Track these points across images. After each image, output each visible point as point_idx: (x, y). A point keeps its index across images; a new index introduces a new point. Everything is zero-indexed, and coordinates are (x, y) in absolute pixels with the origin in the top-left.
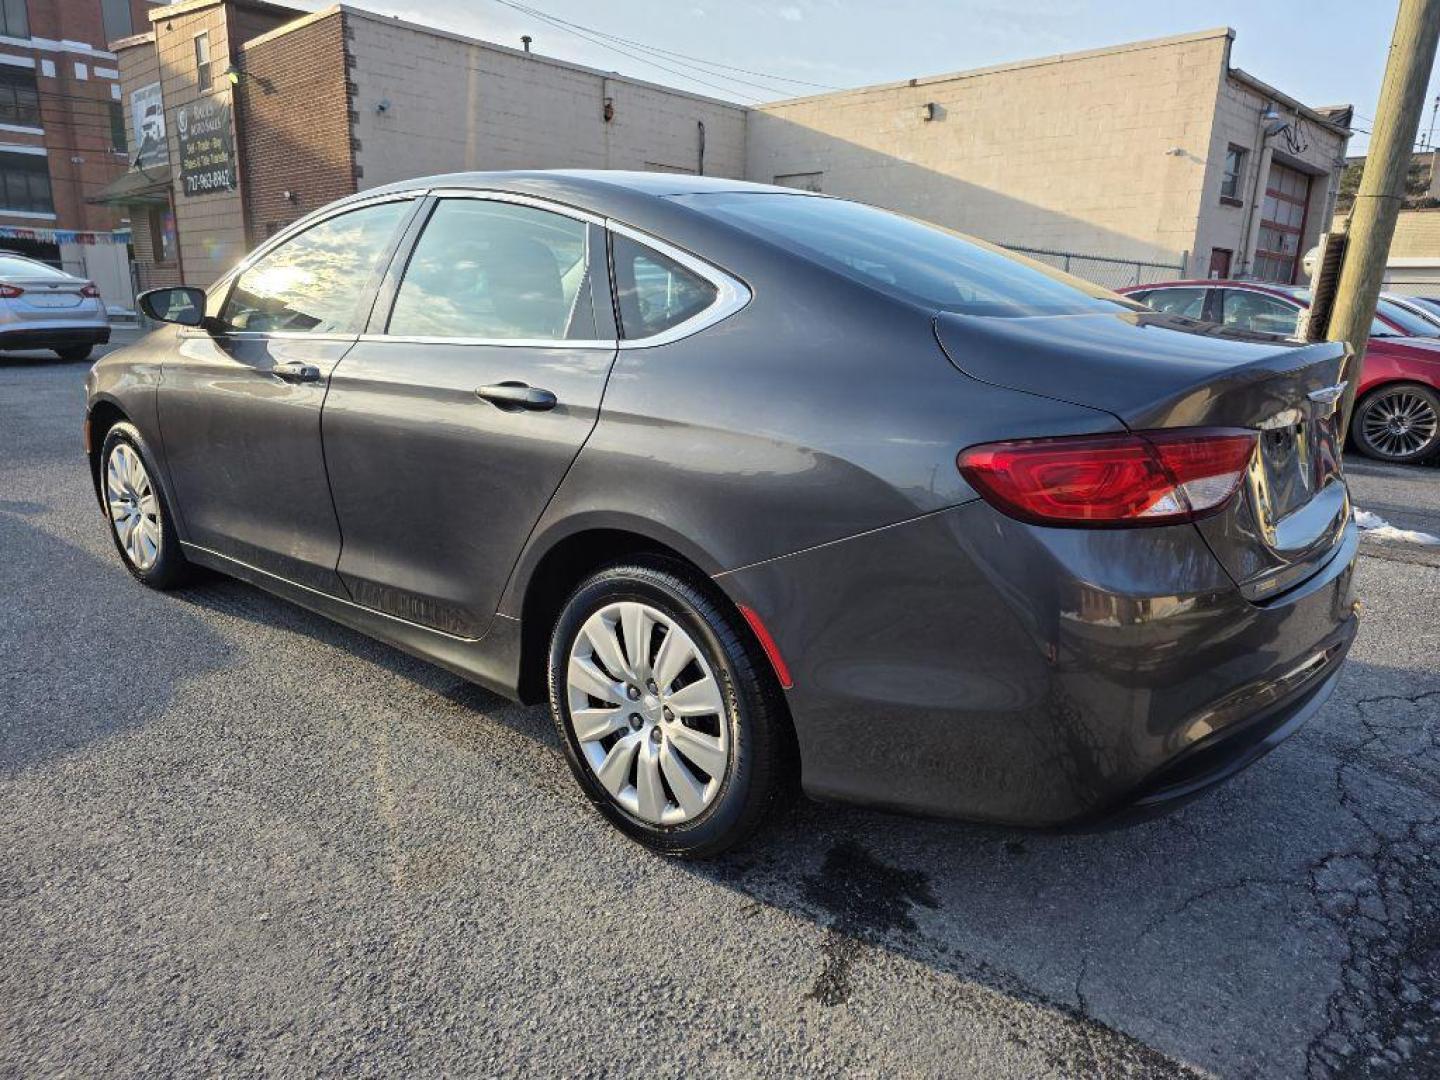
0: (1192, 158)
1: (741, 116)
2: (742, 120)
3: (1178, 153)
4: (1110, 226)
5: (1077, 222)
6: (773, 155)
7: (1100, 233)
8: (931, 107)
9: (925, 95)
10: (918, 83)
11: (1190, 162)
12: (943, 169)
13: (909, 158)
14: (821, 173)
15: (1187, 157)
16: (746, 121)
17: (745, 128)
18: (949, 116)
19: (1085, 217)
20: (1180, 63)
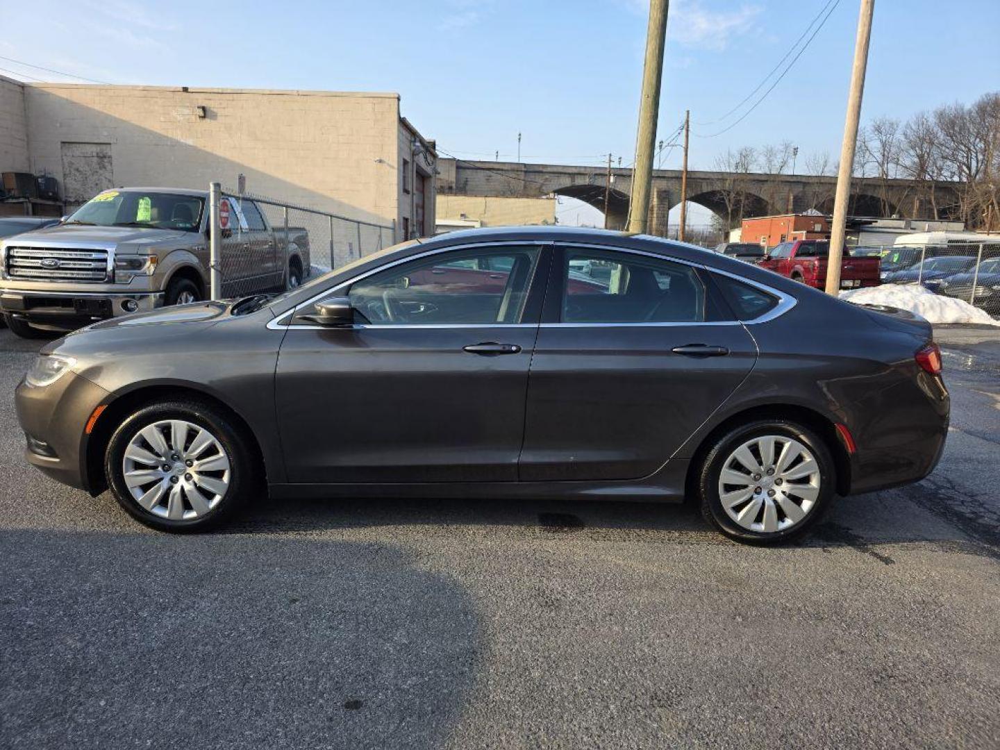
0: (389, 165)
1: (19, 89)
2: (21, 93)
3: (380, 161)
4: (346, 201)
5: (322, 196)
6: (58, 125)
7: (340, 205)
8: (204, 109)
9: (197, 99)
10: (189, 90)
11: (388, 168)
12: (221, 152)
13: (190, 142)
14: (110, 144)
15: (386, 164)
16: (24, 94)
17: (24, 100)
18: (219, 118)
19: (328, 194)
20: (374, 109)
